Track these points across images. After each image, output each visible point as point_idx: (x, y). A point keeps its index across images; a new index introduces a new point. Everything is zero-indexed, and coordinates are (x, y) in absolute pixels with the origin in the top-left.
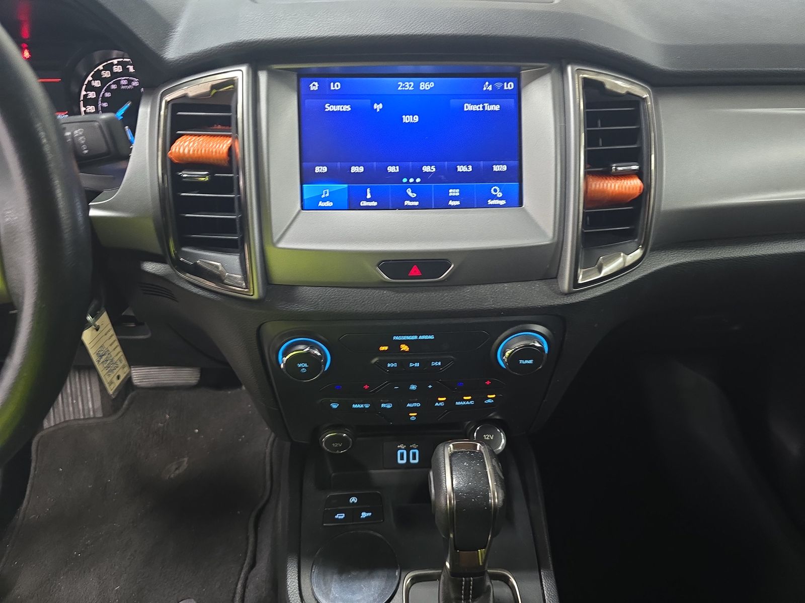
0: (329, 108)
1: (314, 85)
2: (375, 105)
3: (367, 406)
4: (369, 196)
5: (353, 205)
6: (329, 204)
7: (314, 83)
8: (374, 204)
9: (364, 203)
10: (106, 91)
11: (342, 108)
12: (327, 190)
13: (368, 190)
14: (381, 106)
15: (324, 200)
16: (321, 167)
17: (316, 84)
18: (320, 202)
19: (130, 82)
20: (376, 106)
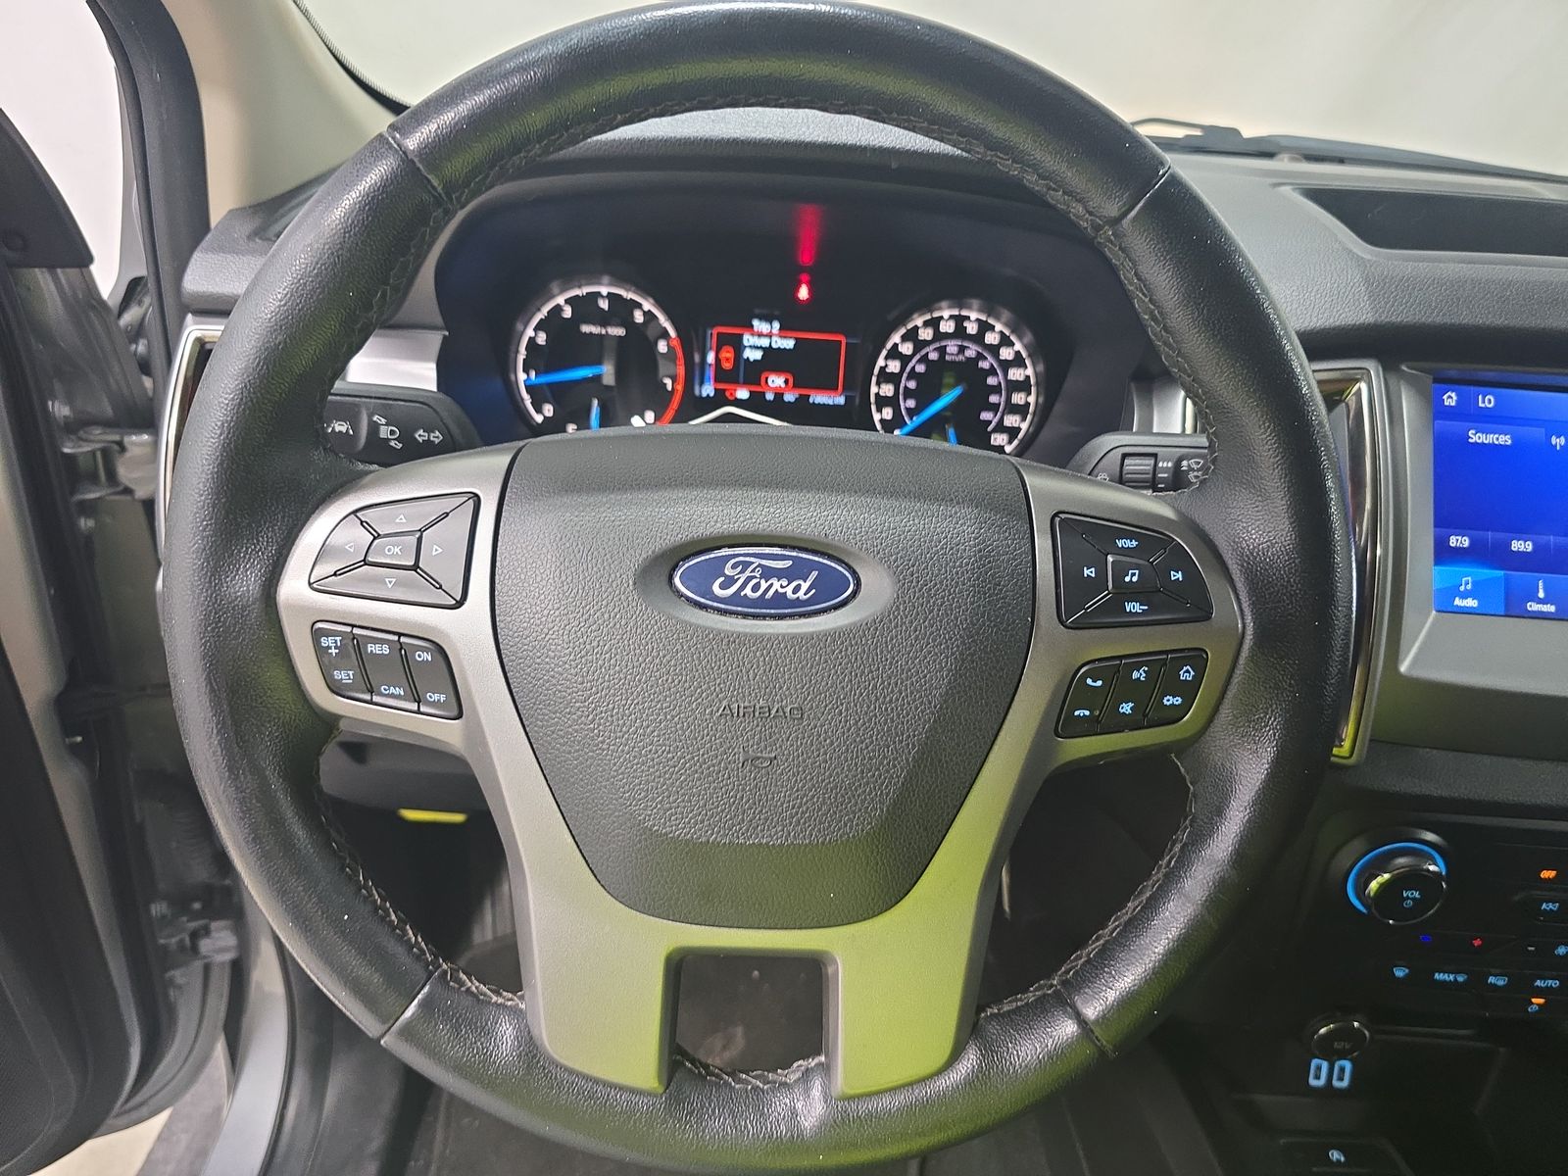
0: (1475, 437)
1: (1450, 397)
2: (1554, 438)
3: (1461, 978)
4: (1541, 595)
5: (1514, 608)
6: (1471, 603)
7: (1449, 393)
8: (1551, 608)
9: (1533, 607)
10: (919, 361)
11: (1498, 439)
12: (1470, 578)
13: (1541, 583)
14: (1562, 440)
15: (1464, 596)
16: (1460, 538)
17: (1453, 395)
18: (1457, 599)
19: (962, 349)
20: (1554, 440)
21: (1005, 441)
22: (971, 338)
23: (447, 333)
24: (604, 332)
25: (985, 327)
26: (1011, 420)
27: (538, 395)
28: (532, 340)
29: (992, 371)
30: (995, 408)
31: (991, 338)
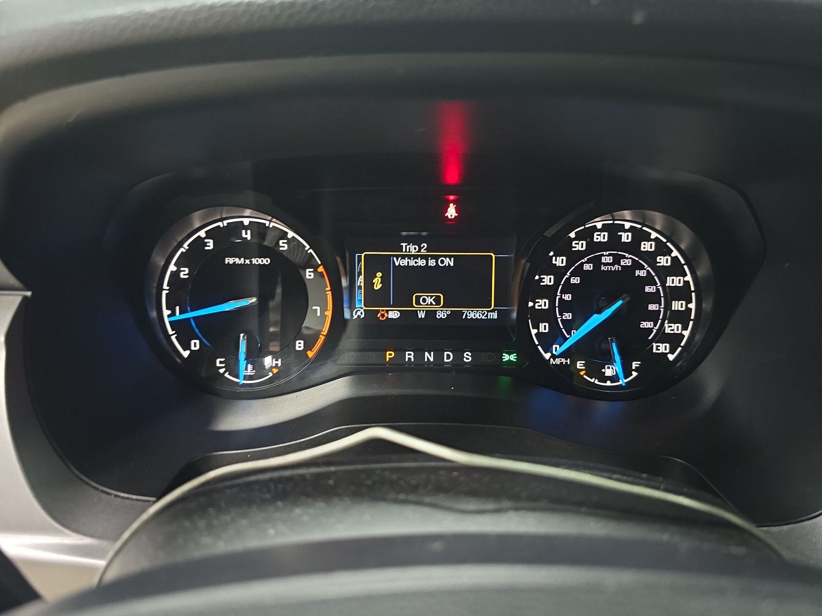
10: (572, 274)
19: (617, 259)
21: (668, 351)
22: (626, 247)
23: (29, 294)
24: (248, 262)
25: (640, 236)
26: (672, 328)
27: (184, 331)
28: (175, 275)
29: (649, 280)
30: (654, 316)
31: (646, 246)
